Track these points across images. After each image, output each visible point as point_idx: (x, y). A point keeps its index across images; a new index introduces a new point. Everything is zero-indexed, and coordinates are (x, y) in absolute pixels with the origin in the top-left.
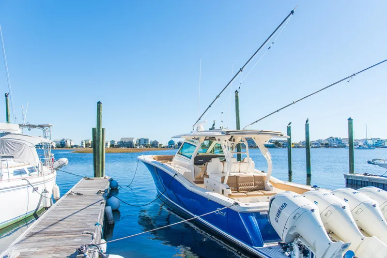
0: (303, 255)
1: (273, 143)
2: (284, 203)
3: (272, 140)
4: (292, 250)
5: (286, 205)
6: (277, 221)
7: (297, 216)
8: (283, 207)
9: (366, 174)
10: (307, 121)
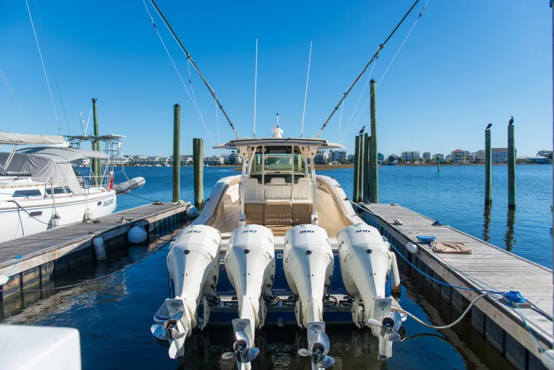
1: (546, 156)
3: (543, 152)
10: (511, 121)
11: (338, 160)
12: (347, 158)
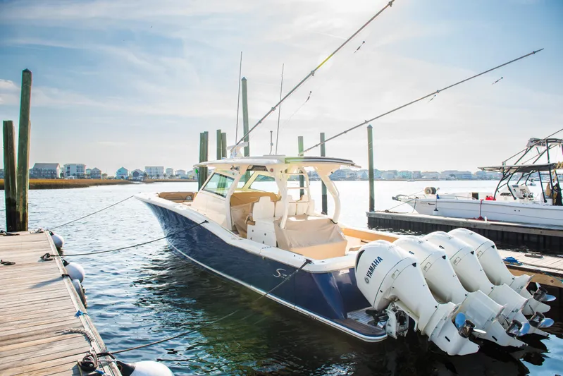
0: (399, 324)
2: (378, 257)
4: (386, 318)
5: (380, 259)
6: (368, 282)
7: (397, 273)
8: (376, 262)
9: (387, 211)
11: (74, 175)
12: (85, 173)
